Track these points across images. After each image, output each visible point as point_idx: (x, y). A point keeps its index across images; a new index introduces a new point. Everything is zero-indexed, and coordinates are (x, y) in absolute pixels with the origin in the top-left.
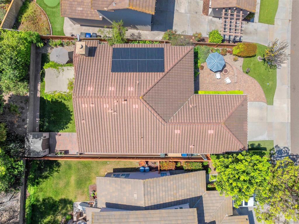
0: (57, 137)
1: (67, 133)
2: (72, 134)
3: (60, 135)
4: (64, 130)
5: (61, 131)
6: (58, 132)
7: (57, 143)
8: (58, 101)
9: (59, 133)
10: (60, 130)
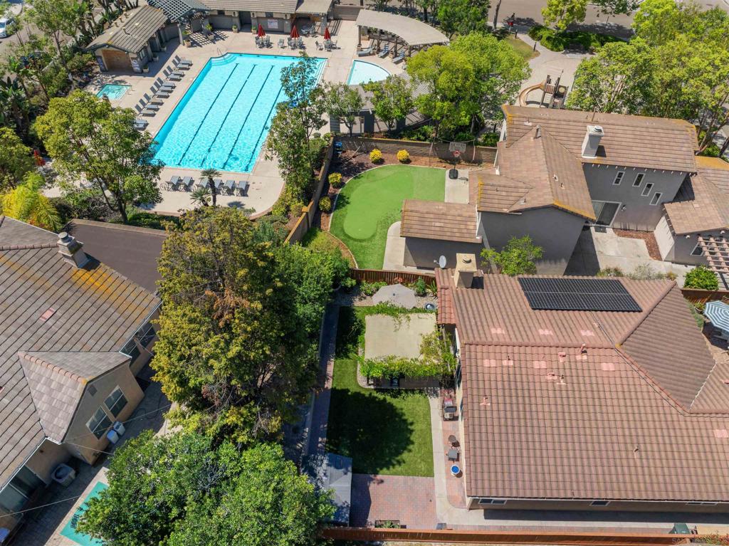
0: (373, 487)
1: (401, 478)
2: (414, 480)
3: (382, 481)
4: (391, 467)
5: (385, 470)
6: (376, 473)
7: (372, 505)
8: (377, 400)
9: (379, 477)
10: (381, 469)
